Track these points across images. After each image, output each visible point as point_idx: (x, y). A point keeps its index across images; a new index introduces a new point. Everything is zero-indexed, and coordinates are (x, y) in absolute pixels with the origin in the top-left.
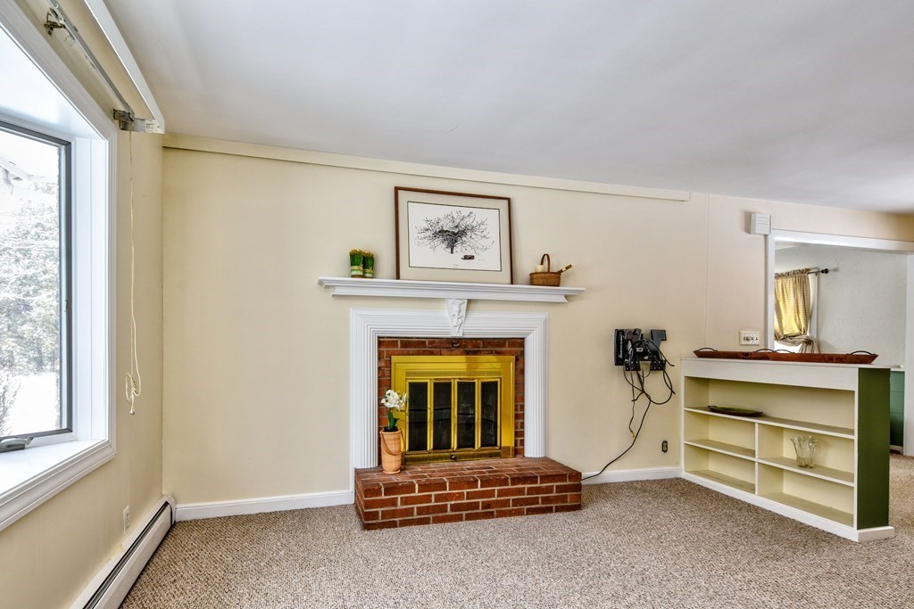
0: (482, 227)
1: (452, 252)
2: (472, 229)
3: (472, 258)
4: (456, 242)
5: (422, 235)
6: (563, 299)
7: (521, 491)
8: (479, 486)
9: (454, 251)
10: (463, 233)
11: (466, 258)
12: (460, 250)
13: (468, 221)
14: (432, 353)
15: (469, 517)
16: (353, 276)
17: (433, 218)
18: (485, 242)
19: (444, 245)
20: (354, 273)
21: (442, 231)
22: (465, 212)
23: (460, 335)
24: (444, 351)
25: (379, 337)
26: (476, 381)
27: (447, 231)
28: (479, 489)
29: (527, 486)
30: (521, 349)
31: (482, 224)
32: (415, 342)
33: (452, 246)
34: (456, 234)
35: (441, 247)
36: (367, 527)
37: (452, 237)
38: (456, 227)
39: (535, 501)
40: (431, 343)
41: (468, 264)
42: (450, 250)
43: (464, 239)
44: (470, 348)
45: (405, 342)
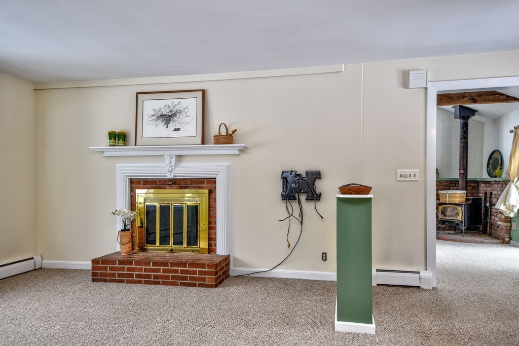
0: (186, 110)
1: (167, 128)
2: (180, 112)
3: (179, 129)
4: (170, 121)
5: (150, 119)
6: (237, 152)
7: (176, 271)
8: (151, 265)
9: (169, 126)
10: (174, 115)
11: (175, 130)
12: (172, 125)
13: (178, 108)
14: (160, 188)
15: (146, 283)
16: (110, 146)
17: (157, 108)
18: (188, 119)
19: (163, 124)
20: (111, 144)
21: (162, 116)
22: (176, 102)
23: (172, 177)
24: (167, 186)
25: (131, 179)
26: (184, 205)
27: (165, 115)
28: (151, 267)
29: (180, 268)
30: (214, 185)
31: (186, 108)
32: (150, 181)
33: (167, 124)
34: (170, 116)
35: (161, 124)
36: (94, 280)
37: (167, 118)
38: (171, 112)
39: (185, 278)
40: (159, 182)
41: (177, 134)
42: (166, 126)
43: (175, 118)
44: (182, 184)
45: (145, 181)
